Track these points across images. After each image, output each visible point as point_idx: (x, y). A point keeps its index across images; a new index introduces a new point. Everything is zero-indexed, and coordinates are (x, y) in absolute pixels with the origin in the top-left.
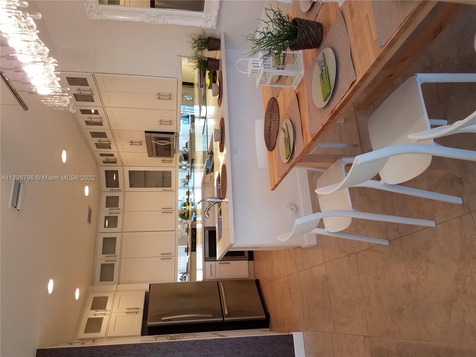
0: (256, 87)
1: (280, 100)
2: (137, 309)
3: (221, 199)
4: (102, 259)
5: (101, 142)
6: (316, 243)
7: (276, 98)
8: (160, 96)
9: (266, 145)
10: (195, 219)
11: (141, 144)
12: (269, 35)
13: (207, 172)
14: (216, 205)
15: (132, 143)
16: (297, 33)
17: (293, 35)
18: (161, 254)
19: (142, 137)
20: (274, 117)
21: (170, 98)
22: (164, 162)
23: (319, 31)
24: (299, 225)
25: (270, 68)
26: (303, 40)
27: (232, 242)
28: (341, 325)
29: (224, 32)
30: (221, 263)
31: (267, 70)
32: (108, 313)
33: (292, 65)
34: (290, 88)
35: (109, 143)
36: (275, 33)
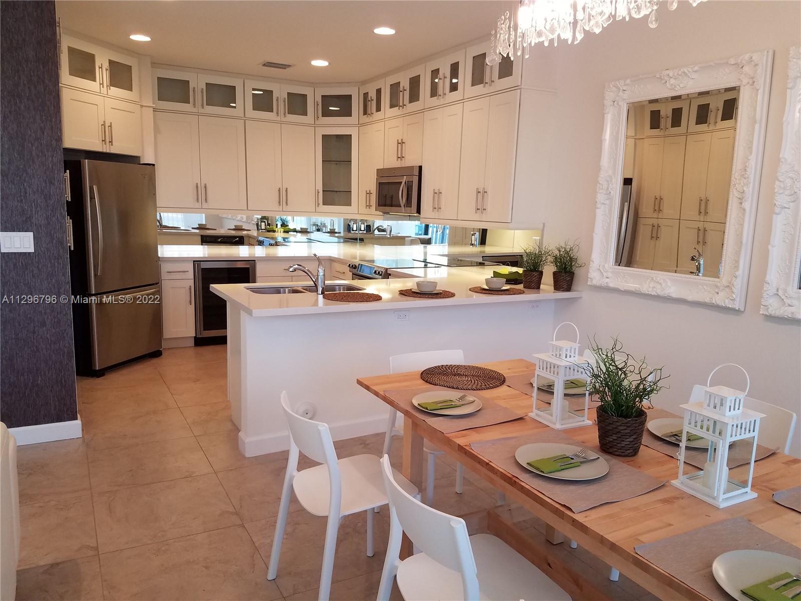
0: (534, 354)
1: (504, 388)
2: (110, 142)
3: (322, 293)
4: (198, 83)
5: (401, 91)
6: (248, 455)
7: (507, 383)
8: (481, 193)
9: (429, 369)
10: (261, 243)
11: (399, 158)
12: (623, 376)
13: (352, 266)
14: (312, 283)
15: (401, 143)
16: (626, 417)
17: (623, 410)
18: (205, 184)
19: (411, 160)
20: (476, 381)
21: (479, 209)
22: (368, 195)
23: (629, 451)
24: (318, 429)
25: (565, 376)
26: (615, 427)
27: (256, 312)
28: (109, 504)
29: (581, 297)
30: (190, 289)
31: (562, 372)
32: (104, 90)
33: (567, 410)
34: (531, 406)
35: (401, 104)
36: (625, 383)
